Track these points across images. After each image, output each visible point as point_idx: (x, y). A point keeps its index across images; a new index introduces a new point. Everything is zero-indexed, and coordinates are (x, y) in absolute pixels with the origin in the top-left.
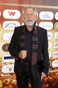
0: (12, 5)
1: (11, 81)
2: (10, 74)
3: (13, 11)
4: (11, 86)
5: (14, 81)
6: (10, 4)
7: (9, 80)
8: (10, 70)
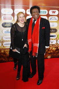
0: (54, 7)
1: (52, 49)
2: (52, 45)
3: (54, 11)
4: (52, 51)
5: (54, 49)
6: (53, 7)
7: (51, 48)
8: (52, 42)
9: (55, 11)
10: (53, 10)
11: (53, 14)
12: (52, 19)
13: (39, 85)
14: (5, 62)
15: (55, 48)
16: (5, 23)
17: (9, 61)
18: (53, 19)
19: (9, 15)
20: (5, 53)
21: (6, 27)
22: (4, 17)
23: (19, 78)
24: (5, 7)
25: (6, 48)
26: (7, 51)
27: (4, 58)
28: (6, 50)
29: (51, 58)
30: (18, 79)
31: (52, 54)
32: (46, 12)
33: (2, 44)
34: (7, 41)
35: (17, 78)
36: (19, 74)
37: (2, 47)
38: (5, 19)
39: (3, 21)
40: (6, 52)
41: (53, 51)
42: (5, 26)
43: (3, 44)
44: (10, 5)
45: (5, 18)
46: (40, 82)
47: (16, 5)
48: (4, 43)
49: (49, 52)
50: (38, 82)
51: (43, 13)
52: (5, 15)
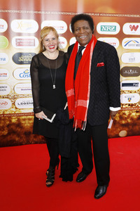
1: (130, 114)
2: (129, 105)
3: (136, 24)
4: (129, 121)
5: (134, 114)
6: (132, 16)
7: (127, 112)
8: (130, 99)
9: (138, 26)
10: (132, 24)
11: (134, 33)
12: (131, 45)
13: (99, 197)
14: (21, 144)
15: (137, 112)
16: (21, 54)
17: (28, 143)
18: (134, 45)
19: (29, 35)
20: (19, 124)
21: (21, 63)
22: (16, 39)
23: (53, 182)
24: (19, 17)
25: (23, 111)
26: (24, 120)
27: (18, 135)
28: (23, 117)
29: (128, 135)
30: (49, 183)
31: (131, 127)
32: (115, 29)
33: (14, 104)
34: (23, 96)
35: (47, 181)
36: (53, 172)
37: (14, 110)
38: (19, 45)
39: (15, 50)
40: (23, 122)
41: (132, 119)
42: (20, 60)
43: (16, 104)
44: (32, 12)
45: (19, 43)
46: (101, 191)
47: (45, 11)
48: (18, 101)
49: (123, 122)
50: (97, 192)
51: (109, 30)
52: (20, 34)
